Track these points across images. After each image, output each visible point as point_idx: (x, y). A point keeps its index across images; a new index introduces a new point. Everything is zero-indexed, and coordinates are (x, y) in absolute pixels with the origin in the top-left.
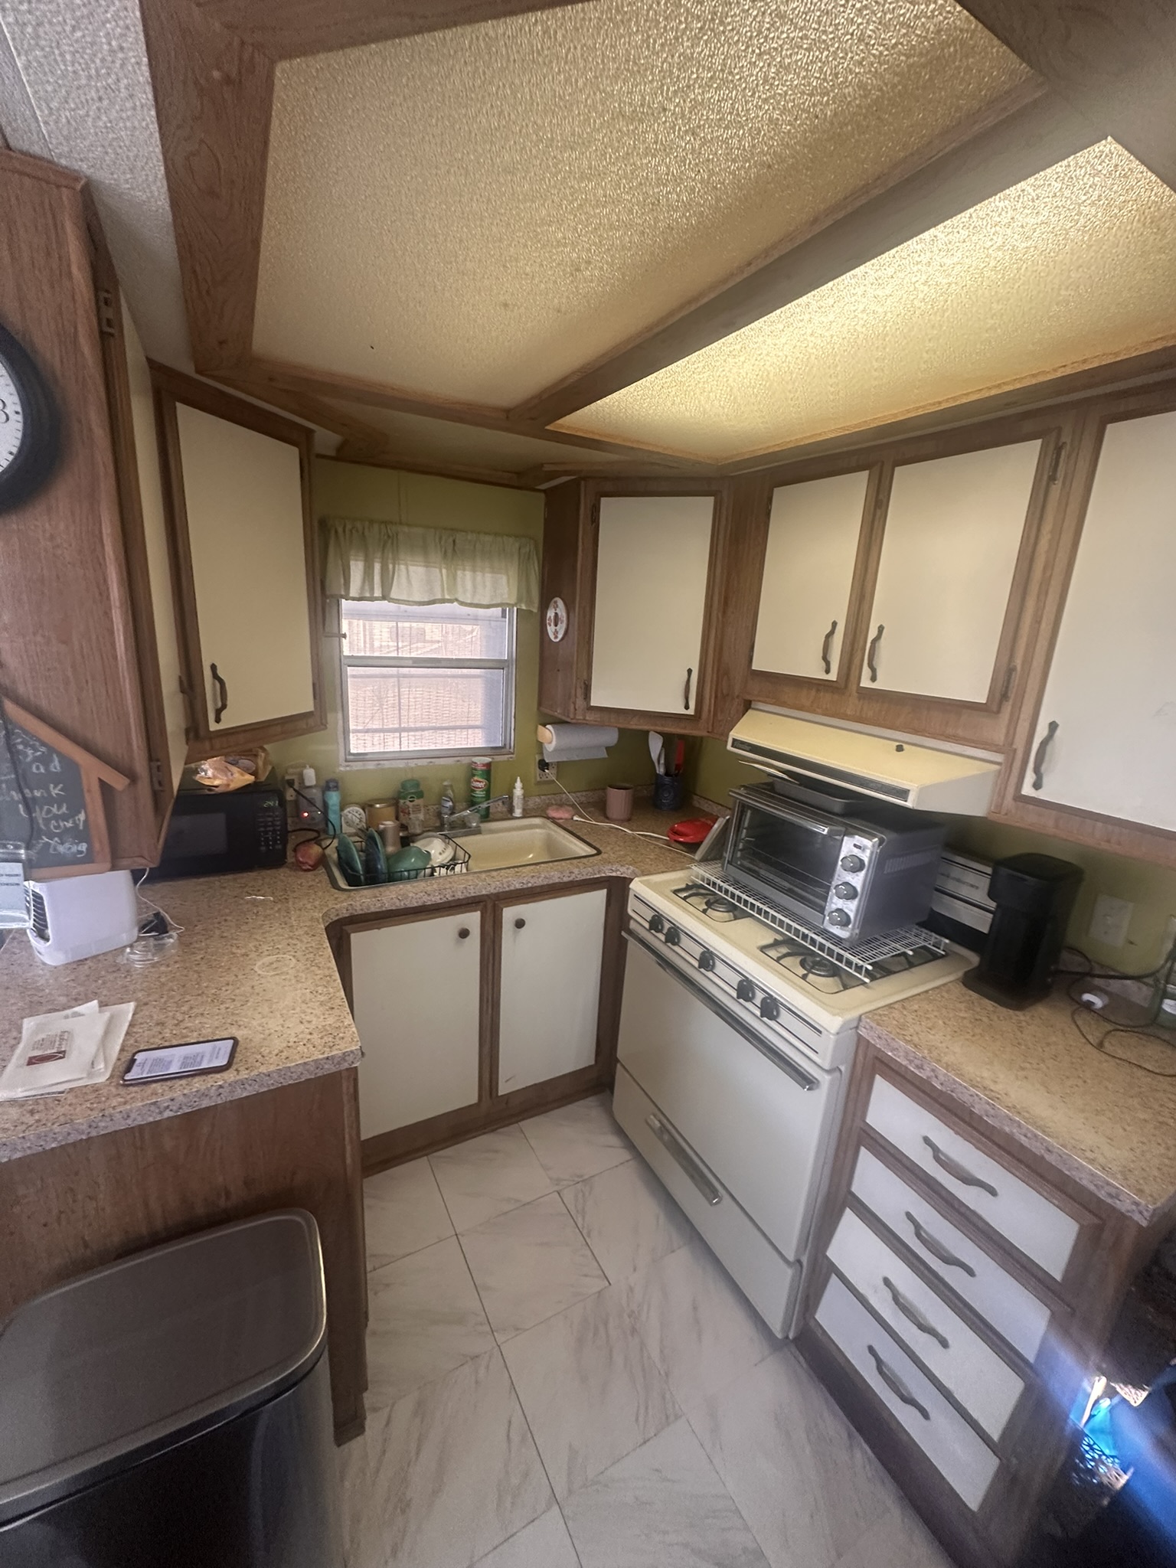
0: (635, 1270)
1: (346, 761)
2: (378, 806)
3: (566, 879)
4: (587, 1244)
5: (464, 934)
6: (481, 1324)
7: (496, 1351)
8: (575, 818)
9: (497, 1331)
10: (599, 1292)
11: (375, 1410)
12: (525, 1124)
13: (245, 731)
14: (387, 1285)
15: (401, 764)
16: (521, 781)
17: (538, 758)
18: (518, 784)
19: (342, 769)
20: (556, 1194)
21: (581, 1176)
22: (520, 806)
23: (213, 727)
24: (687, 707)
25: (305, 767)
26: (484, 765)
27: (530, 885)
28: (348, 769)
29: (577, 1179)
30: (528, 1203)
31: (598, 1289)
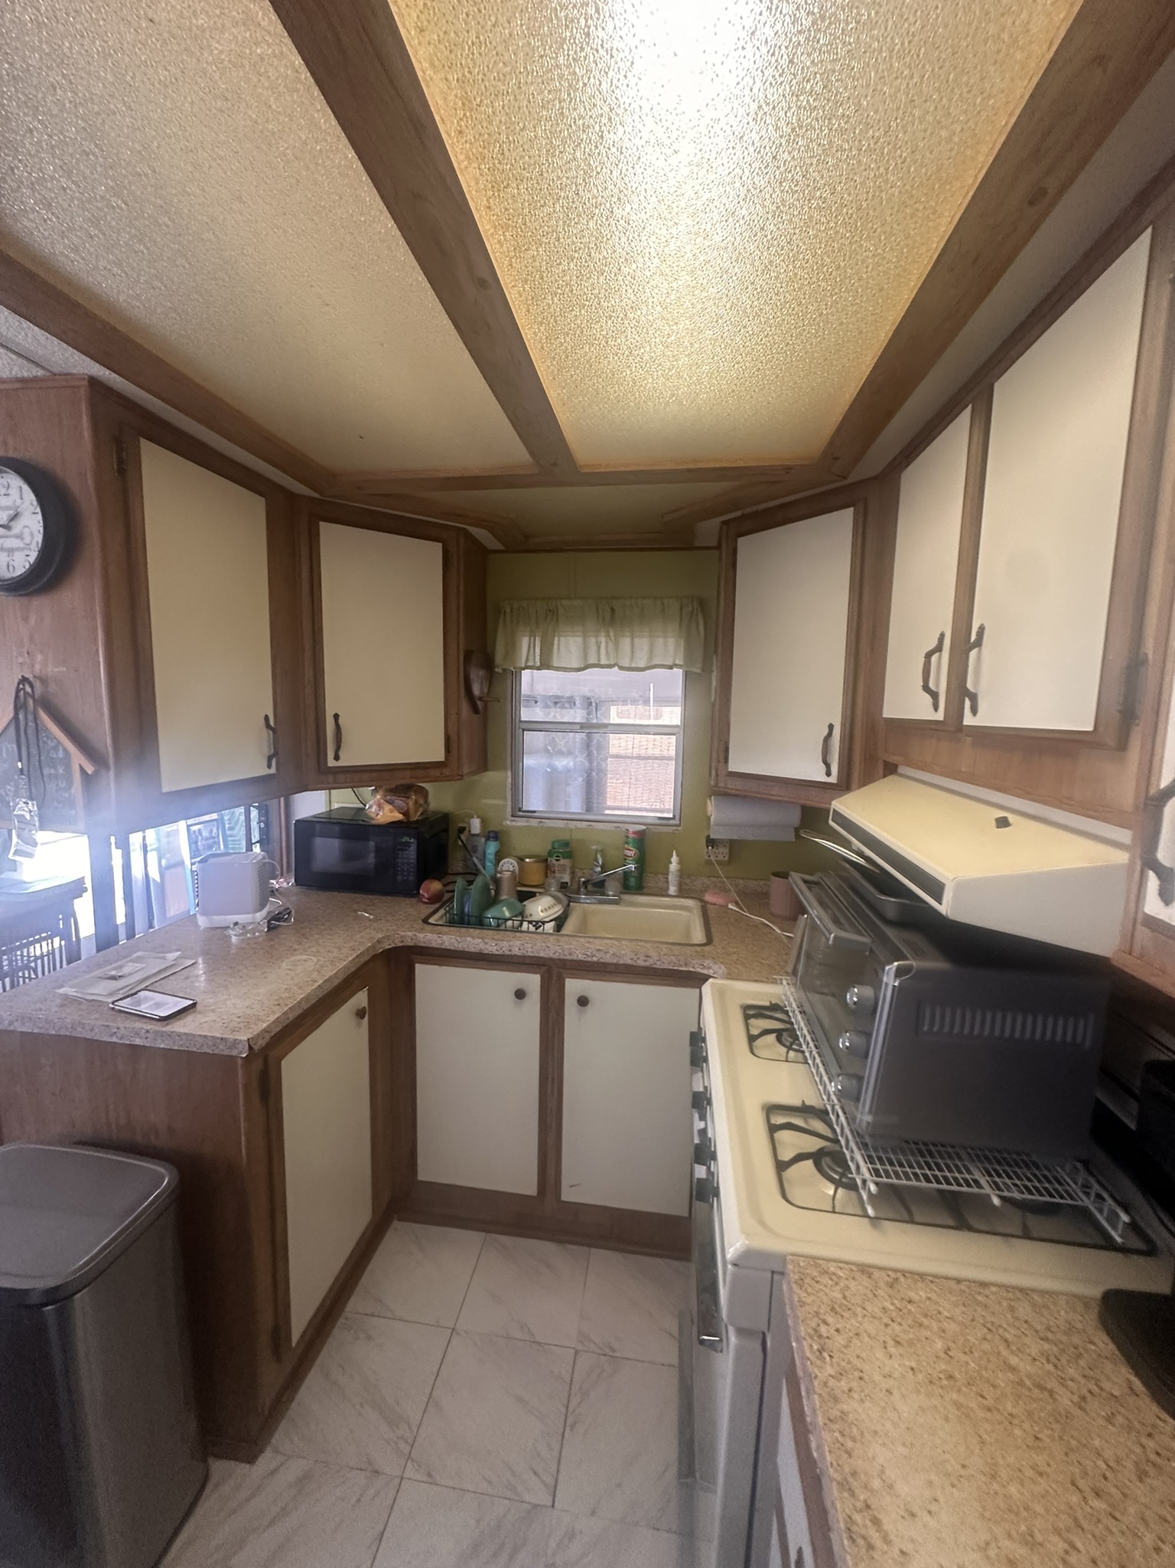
0: (593, 1513)
1: (512, 816)
2: (528, 860)
3: (641, 963)
4: (563, 1434)
5: (520, 994)
6: (407, 1442)
7: (397, 1481)
8: (730, 906)
9: (412, 1461)
10: (535, 1506)
11: (276, 1451)
12: (597, 1253)
13: (372, 771)
14: (369, 1338)
15: (561, 824)
16: (678, 855)
17: (706, 834)
18: (674, 859)
19: (508, 823)
20: (572, 1351)
21: (614, 1351)
22: (676, 883)
23: (331, 763)
24: (828, 774)
25: (473, 817)
26: (634, 833)
27: (595, 959)
28: (514, 823)
29: (608, 1351)
30: (539, 1343)
31: (537, 1502)
